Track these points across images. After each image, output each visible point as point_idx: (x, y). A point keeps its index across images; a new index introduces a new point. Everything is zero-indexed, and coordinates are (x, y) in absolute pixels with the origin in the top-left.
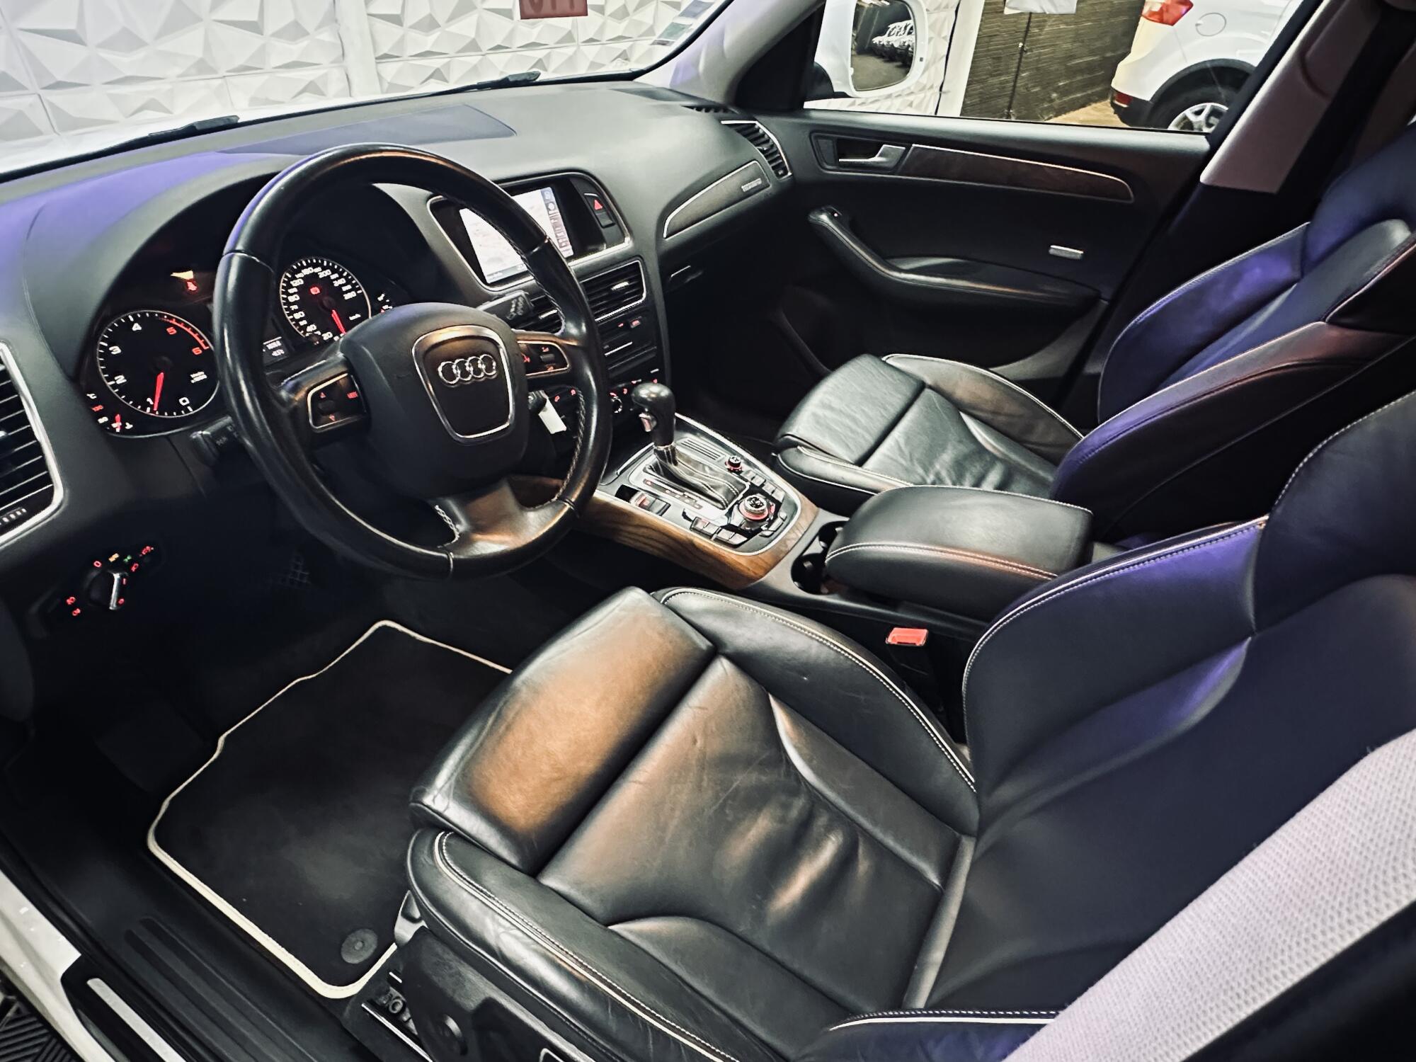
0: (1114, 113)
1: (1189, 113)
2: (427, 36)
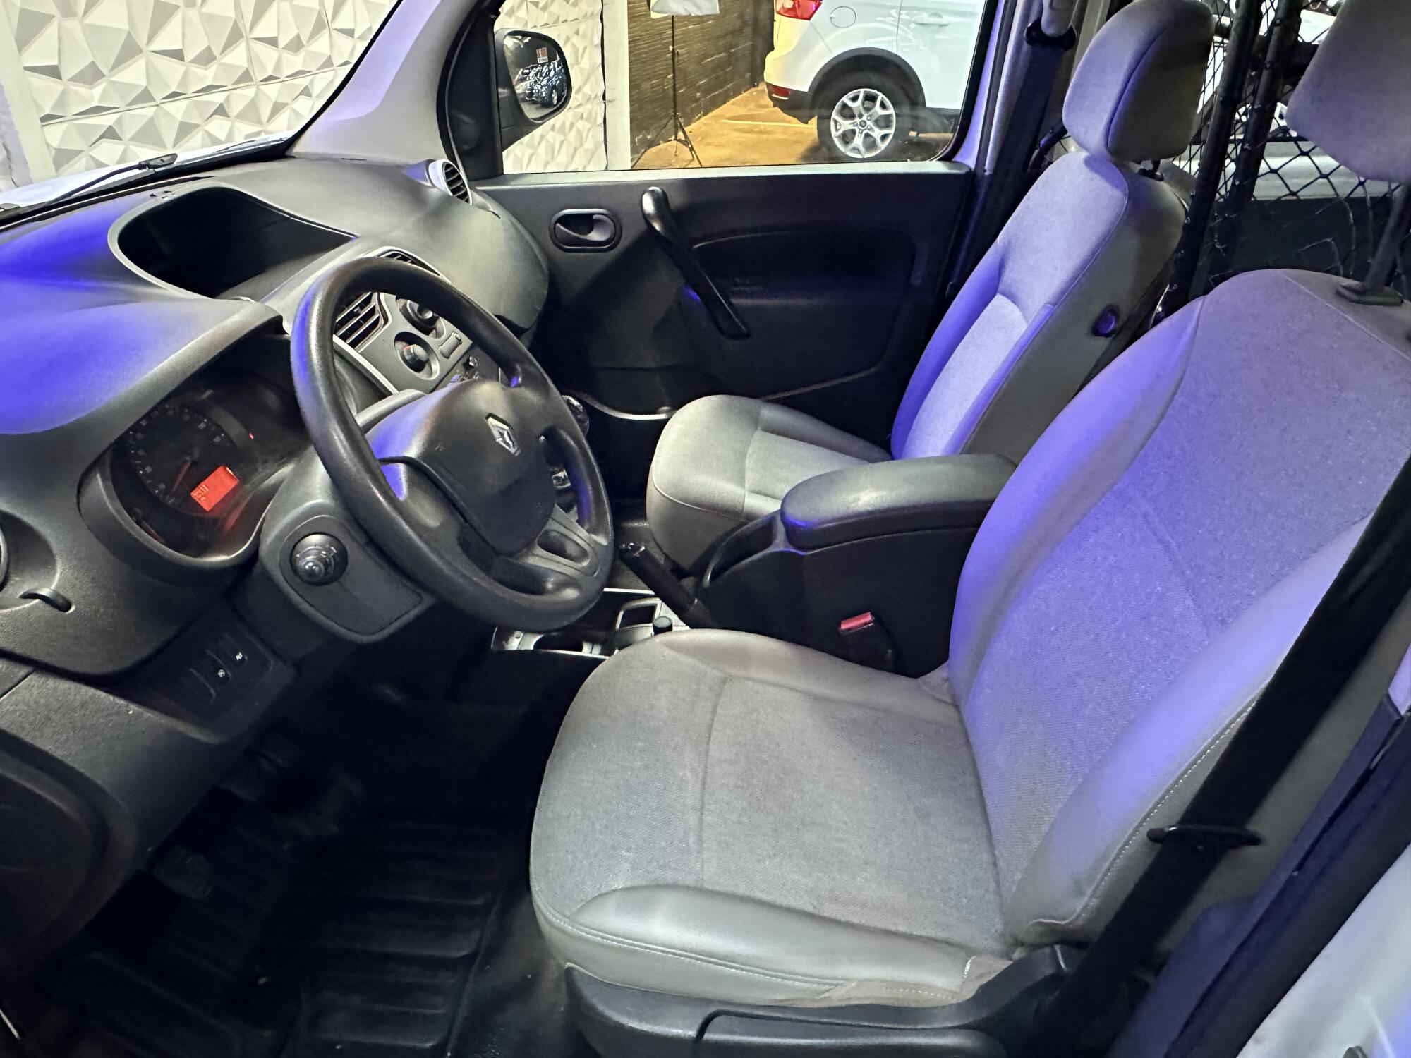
0: (774, 106)
1: (846, 99)
2: (91, 89)
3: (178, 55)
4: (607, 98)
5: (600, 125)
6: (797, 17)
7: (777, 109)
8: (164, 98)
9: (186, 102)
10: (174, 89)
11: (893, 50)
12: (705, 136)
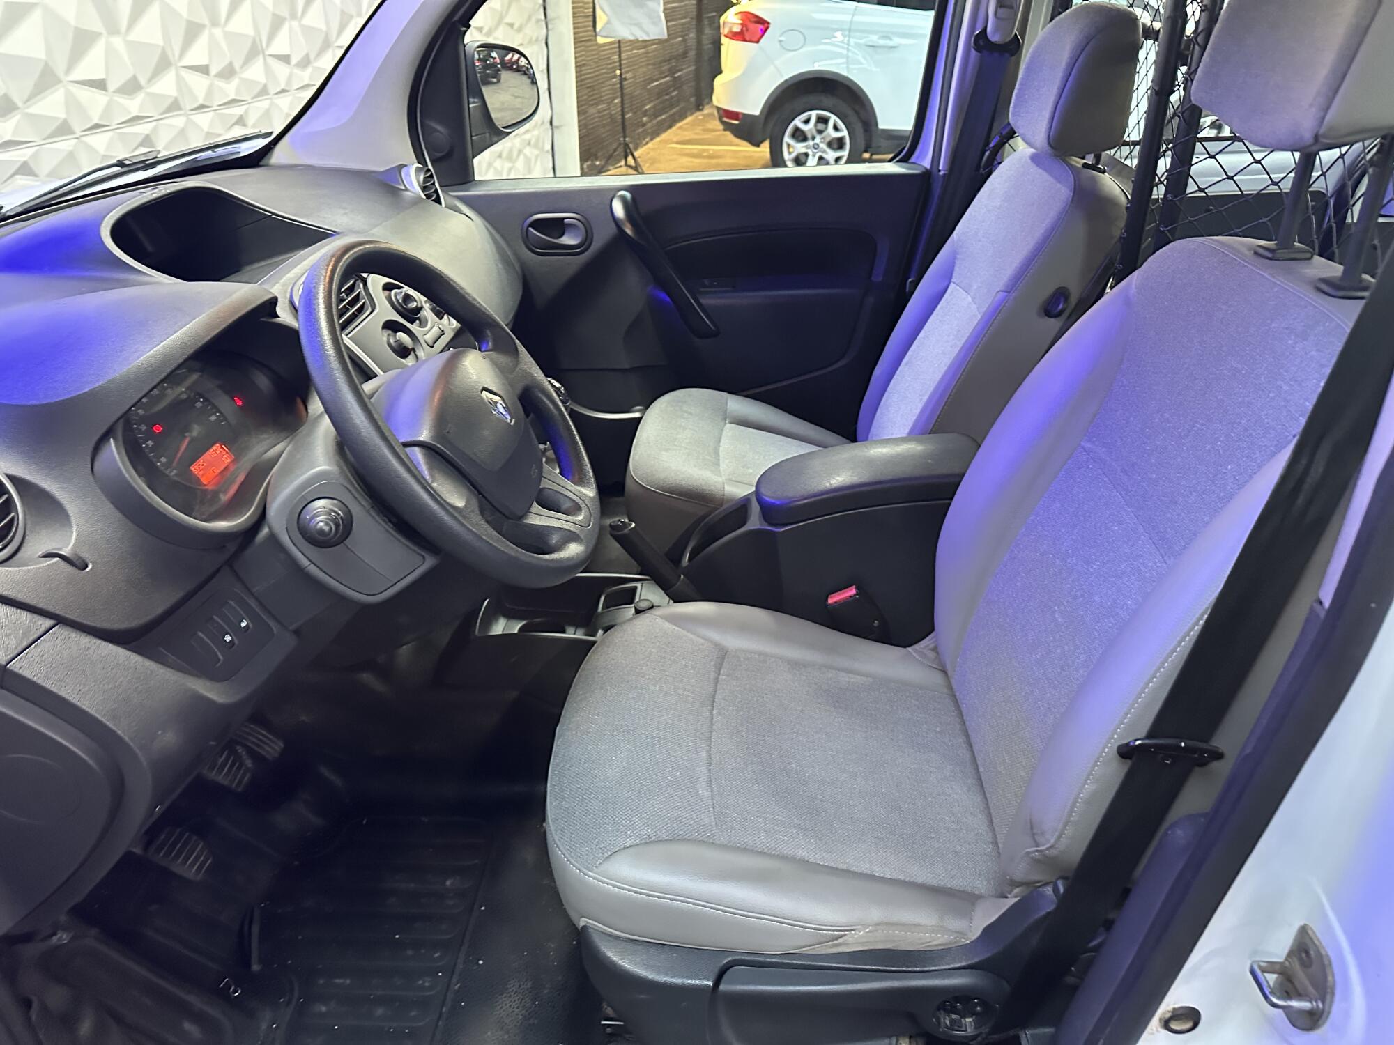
0: (725, 130)
1: (798, 122)
3: (100, 85)
4: (555, 123)
5: (548, 152)
6: (744, 40)
7: (728, 133)
8: (85, 130)
9: (110, 133)
10: (96, 121)
11: (845, 73)
12: (653, 161)
